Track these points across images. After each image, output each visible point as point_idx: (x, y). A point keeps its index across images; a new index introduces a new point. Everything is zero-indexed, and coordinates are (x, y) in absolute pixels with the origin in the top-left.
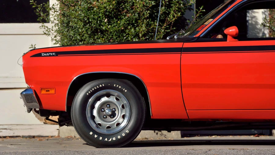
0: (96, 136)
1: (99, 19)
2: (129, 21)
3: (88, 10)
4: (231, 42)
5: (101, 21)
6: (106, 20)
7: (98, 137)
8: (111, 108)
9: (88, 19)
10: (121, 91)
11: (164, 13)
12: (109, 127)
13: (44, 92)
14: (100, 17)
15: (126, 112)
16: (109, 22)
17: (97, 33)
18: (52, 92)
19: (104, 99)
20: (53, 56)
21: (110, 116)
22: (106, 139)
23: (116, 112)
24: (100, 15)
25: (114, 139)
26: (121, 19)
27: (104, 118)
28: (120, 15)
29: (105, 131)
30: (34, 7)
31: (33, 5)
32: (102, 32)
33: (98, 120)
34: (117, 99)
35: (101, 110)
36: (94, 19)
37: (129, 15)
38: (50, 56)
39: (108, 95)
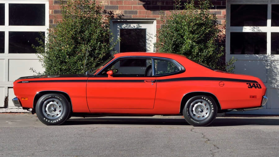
0: (47, 120)
1: (64, 56)
2: (79, 57)
3: (59, 51)
4: (110, 78)
5: (65, 57)
6: (68, 57)
7: (48, 121)
8: (54, 107)
9: (59, 56)
10: (59, 99)
11: (98, 53)
12: (53, 116)
13: (23, 99)
14: (65, 55)
15: (61, 109)
16: (69, 57)
17: (63, 63)
18: (27, 99)
19: (51, 103)
20: (27, 83)
21: (54, 111)
22: (51, 122)
23: (57, 109)
24: (65, 54)
25: (55, 121)
26: (75, 56)
27: (51, 111)
28: (74, 54)
29: (51, 118)
30: (33, 48)
31: (33, 47)
32: (66, 62)
33: (48, 113)
34: (57, 103)
35: (49, 108)
36: (62, 56)
37: (79, 54)
38: (26, 83)
39: (53, 101)
